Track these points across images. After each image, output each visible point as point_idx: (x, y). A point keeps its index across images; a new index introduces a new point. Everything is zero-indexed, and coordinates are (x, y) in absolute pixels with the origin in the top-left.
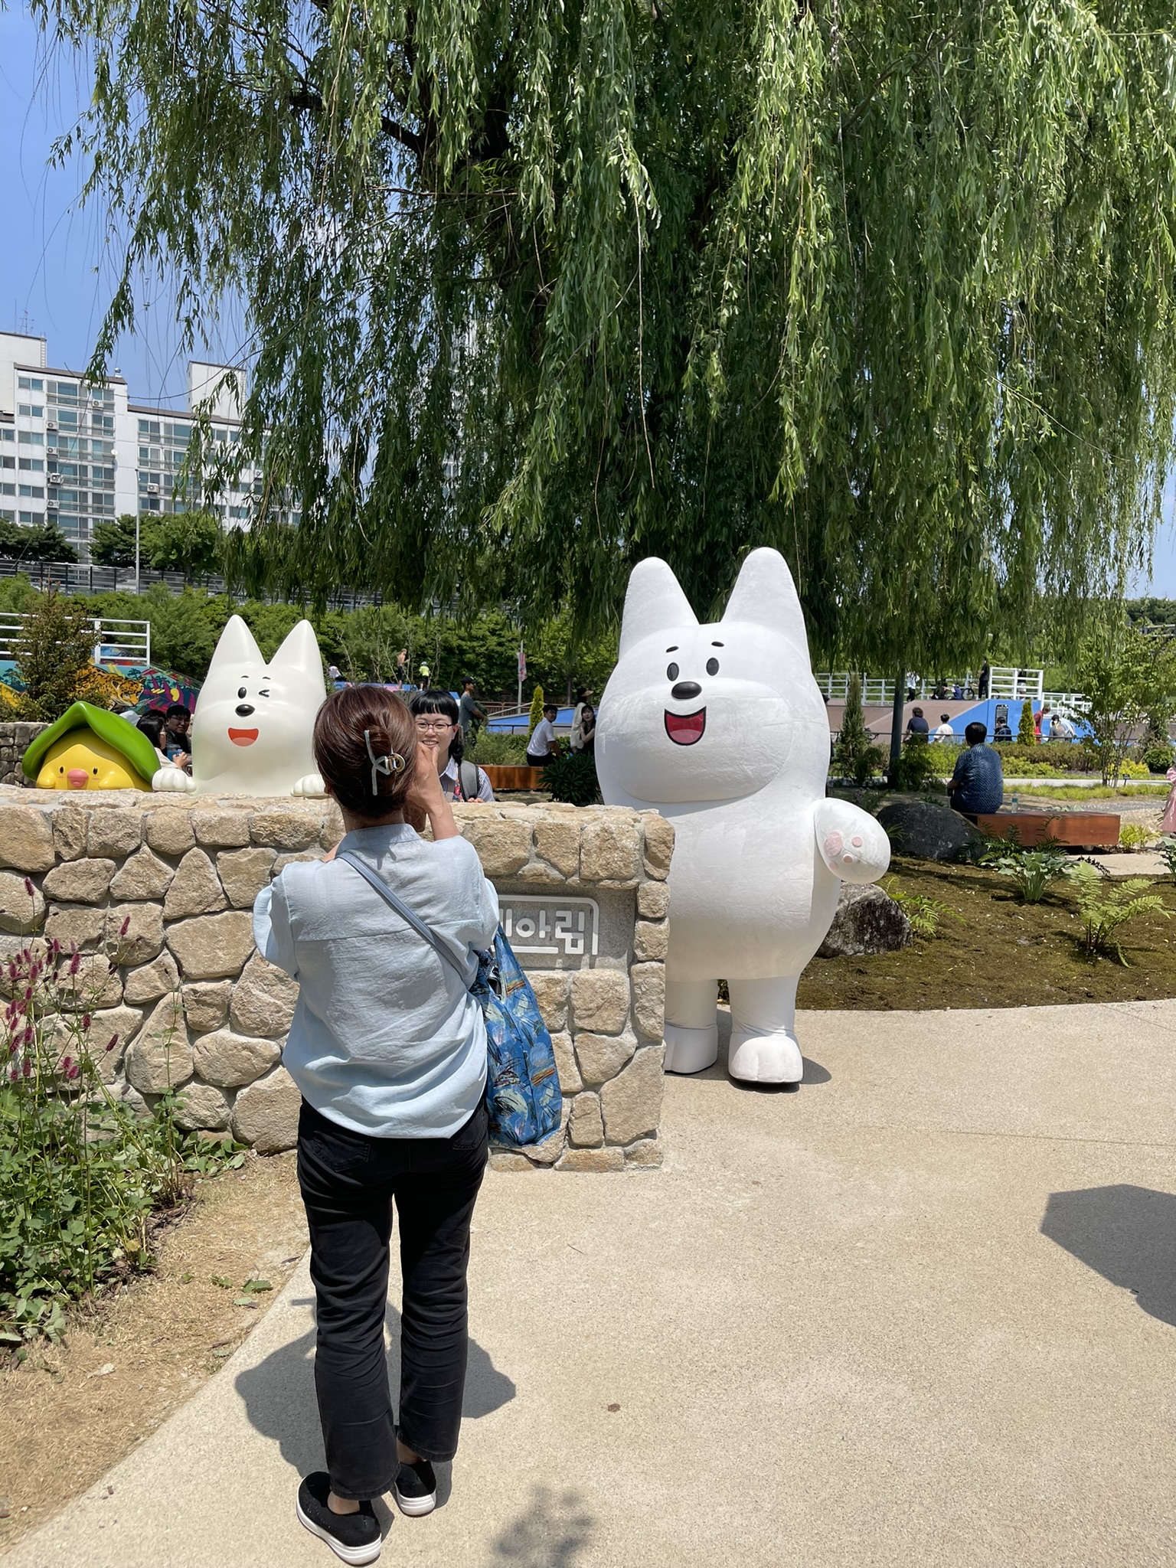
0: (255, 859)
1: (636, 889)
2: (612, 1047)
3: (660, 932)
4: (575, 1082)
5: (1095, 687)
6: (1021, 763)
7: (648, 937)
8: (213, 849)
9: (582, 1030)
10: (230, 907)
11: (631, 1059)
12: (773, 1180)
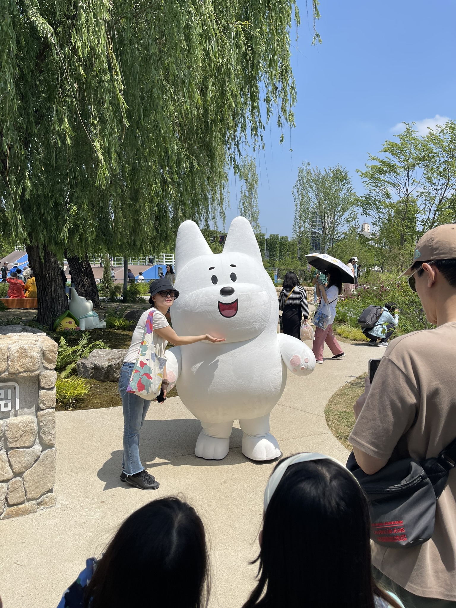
1: (39, 375)
2: (29, 454)
3: (53, 394)
4: (9, 474)
7: (46, 398)
9: (12, 448)
11: (39, 457)
12: (110, 499)
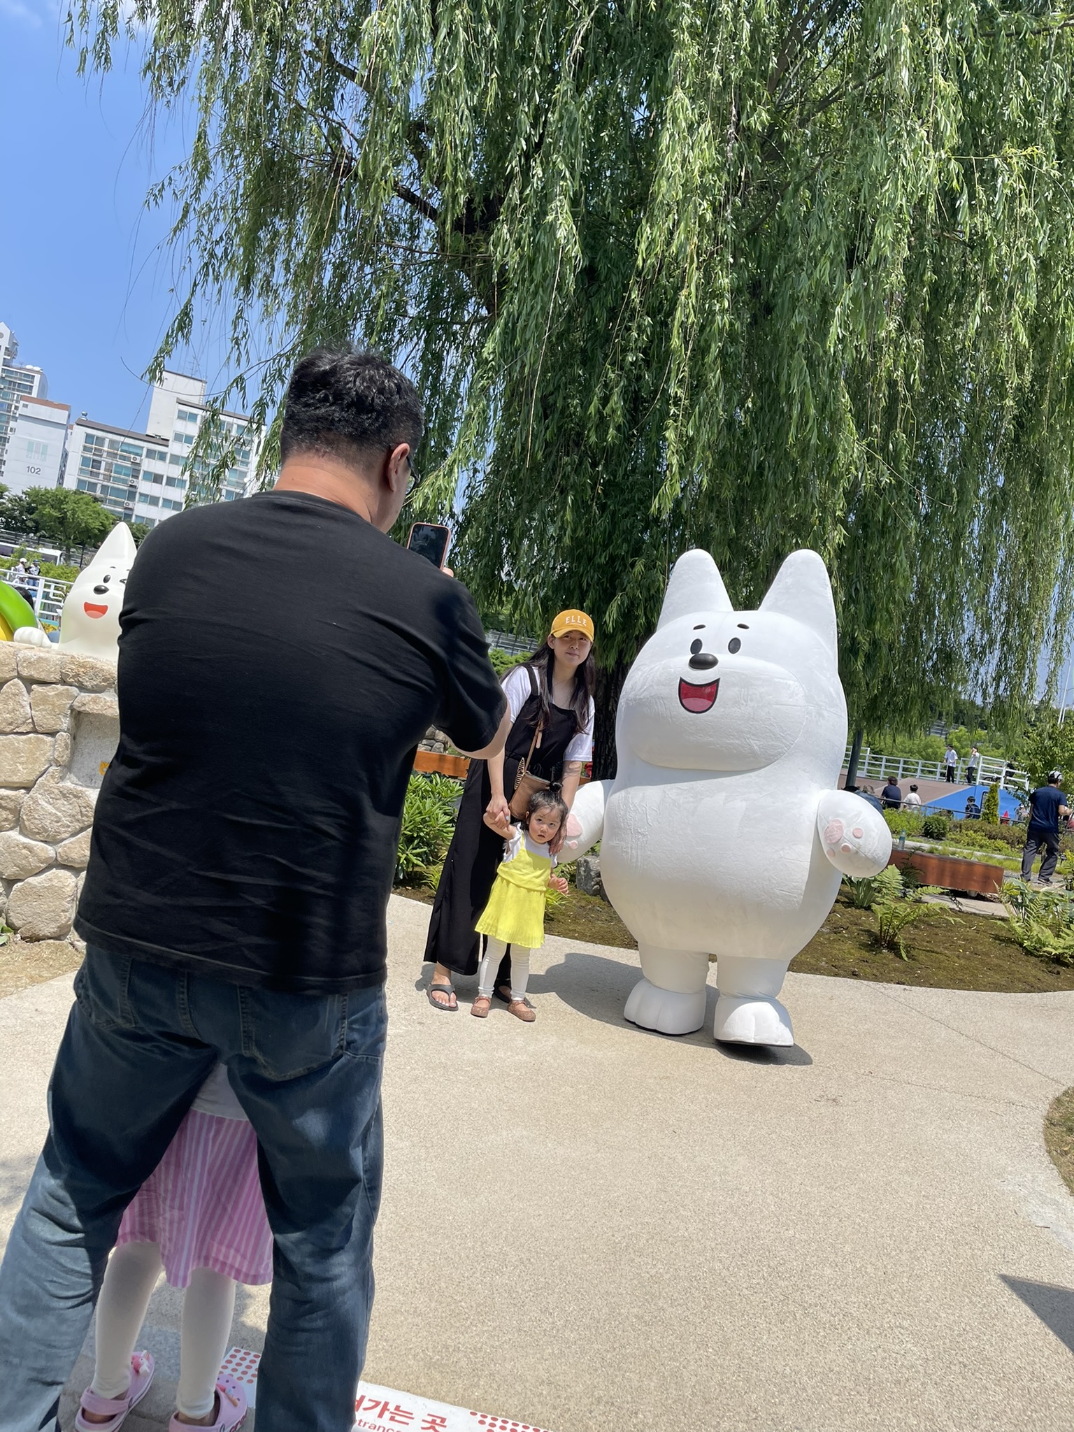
0: (59, 695)
5: (1039, 769)
6: (979, 837)
8: (30, 682)
10: (35, 732)
